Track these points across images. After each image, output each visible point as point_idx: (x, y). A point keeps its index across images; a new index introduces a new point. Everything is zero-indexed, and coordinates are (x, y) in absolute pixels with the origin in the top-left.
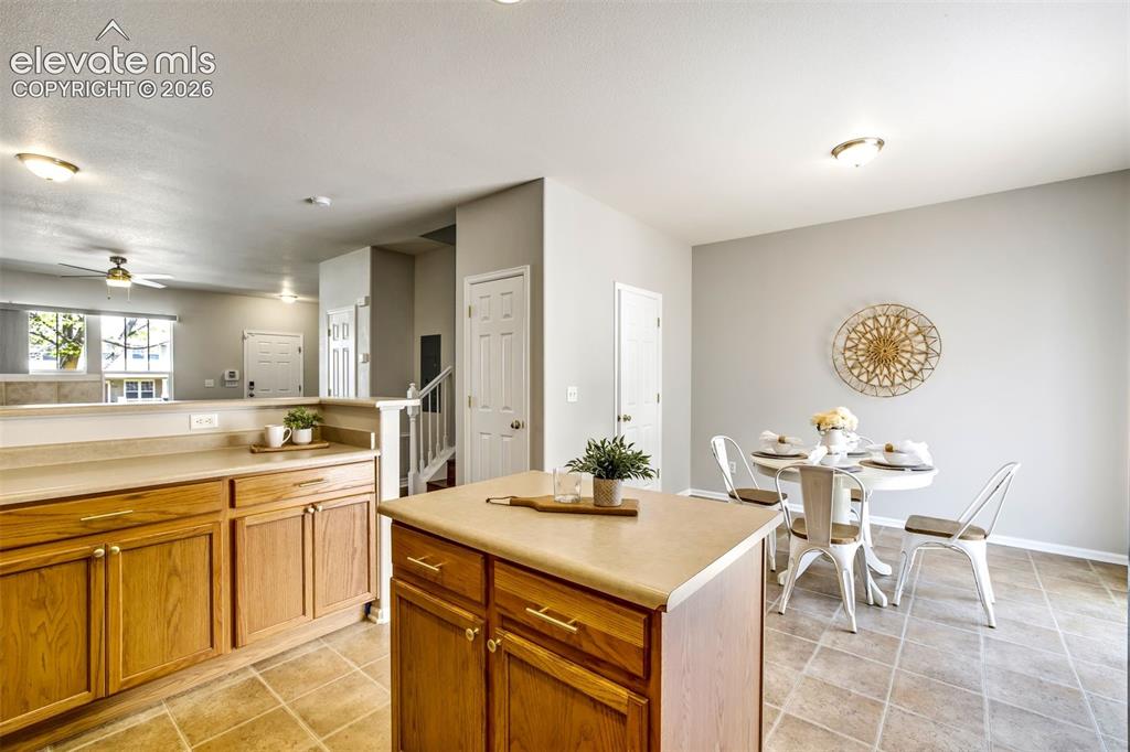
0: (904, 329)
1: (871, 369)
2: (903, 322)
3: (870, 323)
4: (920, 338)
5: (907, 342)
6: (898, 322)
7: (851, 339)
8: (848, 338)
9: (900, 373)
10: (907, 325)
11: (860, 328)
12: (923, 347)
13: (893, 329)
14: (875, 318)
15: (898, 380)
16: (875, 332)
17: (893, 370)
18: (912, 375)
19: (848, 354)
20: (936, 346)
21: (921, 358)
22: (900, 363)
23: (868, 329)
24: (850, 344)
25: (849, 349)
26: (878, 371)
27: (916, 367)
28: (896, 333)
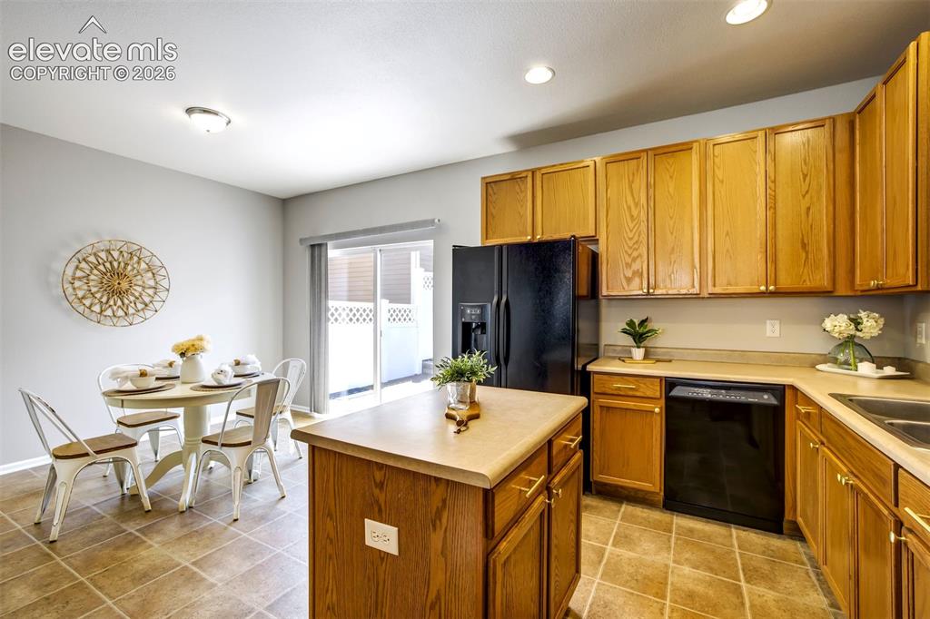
0: (135, 266)
1: (104, 300)
2: (135, 259)
3: (103, 255)
4: (150, 274)
5: (139, 277)
6: (131, 258)
7: (81, 270)
8: (77, 267)
9: (133, 305)
10: (139, 263)
11: (92, 259)
12: (152, 283)
13: (127, 264)
14: (108, 251)
15: (131, 311)
16: (108, 265)
17: (126, 302)
18: (143, 306)
19: (77, 284)
20: (165, 283)
21: (151, 292)
22: (133, 294)
23: (101, 261)
24: (79, 274)
25: (80, 279)
26: (112, 302)
27: (147, 300)
28: (129, 268)
